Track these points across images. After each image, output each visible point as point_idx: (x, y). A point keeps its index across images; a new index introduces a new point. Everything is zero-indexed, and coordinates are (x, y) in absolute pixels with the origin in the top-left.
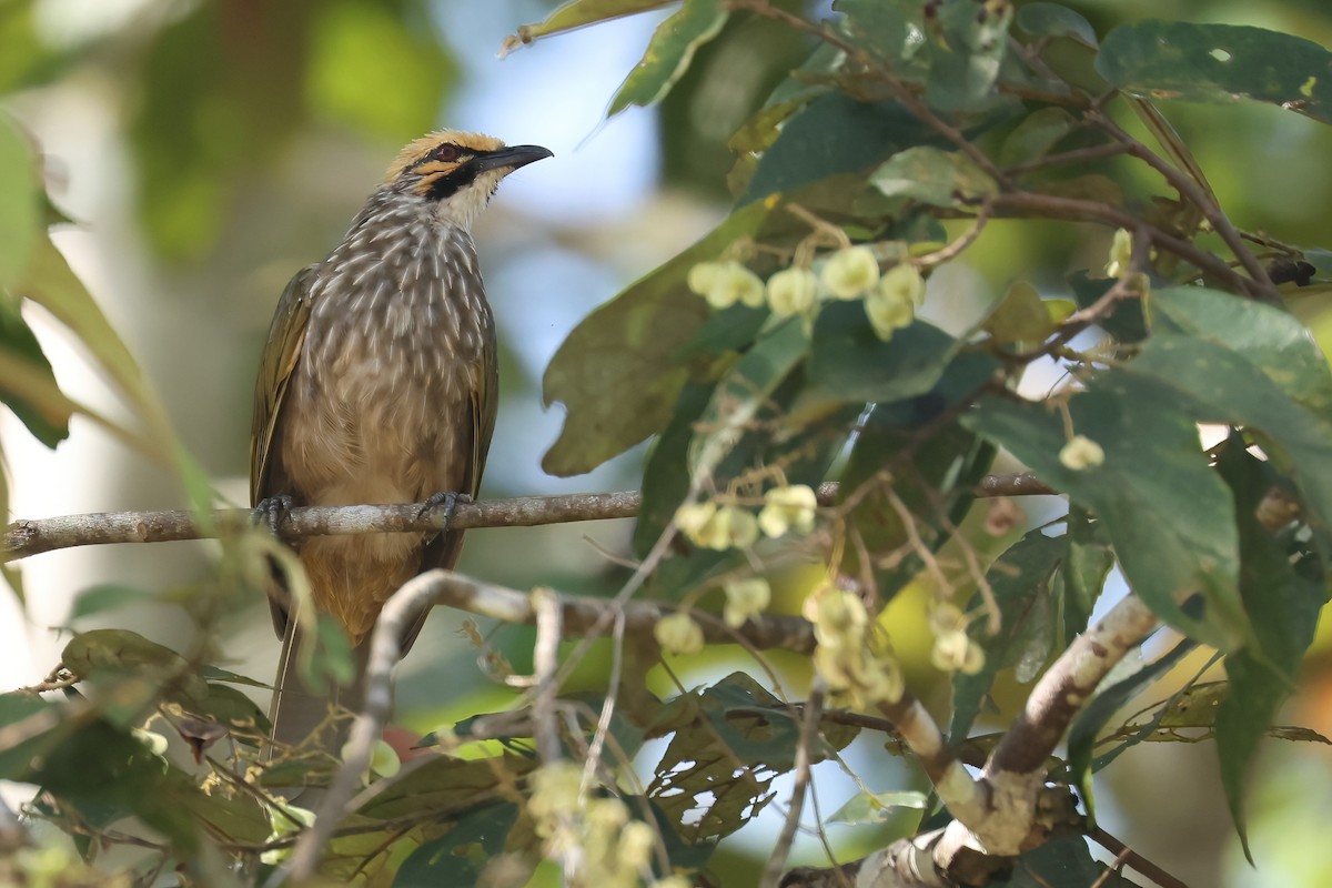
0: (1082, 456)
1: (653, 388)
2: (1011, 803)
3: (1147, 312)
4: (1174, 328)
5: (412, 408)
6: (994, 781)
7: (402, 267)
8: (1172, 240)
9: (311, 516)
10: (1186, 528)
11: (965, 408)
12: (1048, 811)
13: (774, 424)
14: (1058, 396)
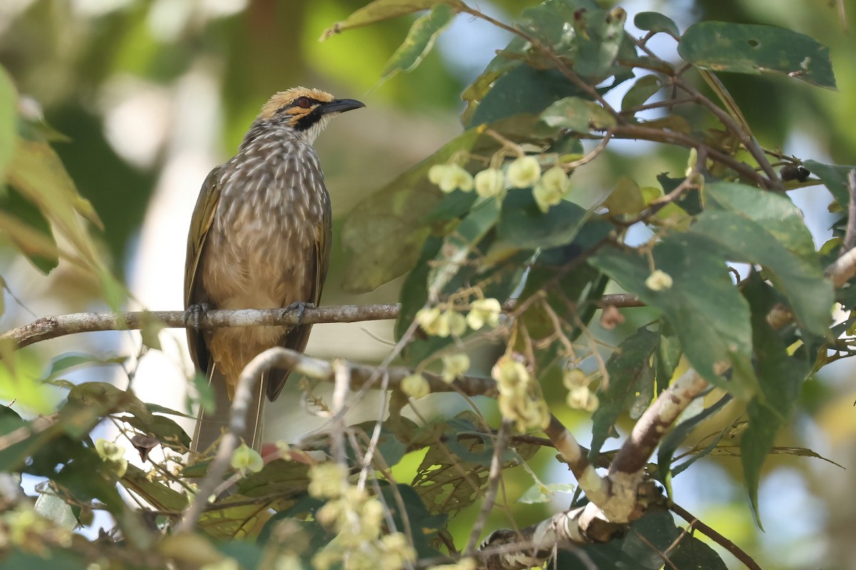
0: (659, 282)
1: (409, 239)
2: (623, 491)
3: (702, 197)
4: (718, 207)
5: (280, 250)
6: (613, 478)
7: (277, 165)
8: (720, 155)
9: (219, 316)
10: (720, 325)
11: (592, 252)
12: (643, 496)
13: (477, 262)
14: (645, 245)
